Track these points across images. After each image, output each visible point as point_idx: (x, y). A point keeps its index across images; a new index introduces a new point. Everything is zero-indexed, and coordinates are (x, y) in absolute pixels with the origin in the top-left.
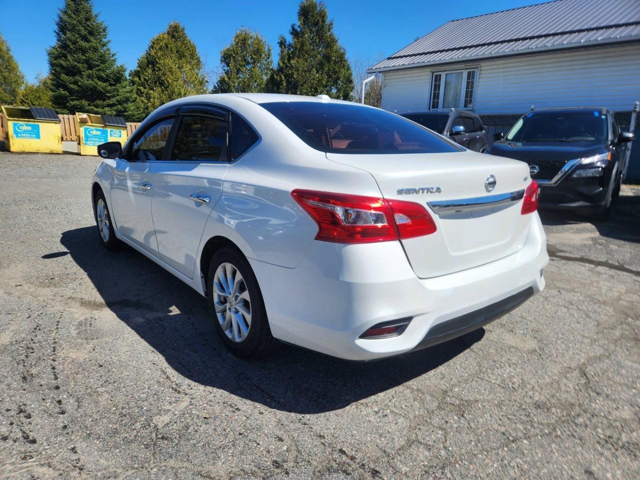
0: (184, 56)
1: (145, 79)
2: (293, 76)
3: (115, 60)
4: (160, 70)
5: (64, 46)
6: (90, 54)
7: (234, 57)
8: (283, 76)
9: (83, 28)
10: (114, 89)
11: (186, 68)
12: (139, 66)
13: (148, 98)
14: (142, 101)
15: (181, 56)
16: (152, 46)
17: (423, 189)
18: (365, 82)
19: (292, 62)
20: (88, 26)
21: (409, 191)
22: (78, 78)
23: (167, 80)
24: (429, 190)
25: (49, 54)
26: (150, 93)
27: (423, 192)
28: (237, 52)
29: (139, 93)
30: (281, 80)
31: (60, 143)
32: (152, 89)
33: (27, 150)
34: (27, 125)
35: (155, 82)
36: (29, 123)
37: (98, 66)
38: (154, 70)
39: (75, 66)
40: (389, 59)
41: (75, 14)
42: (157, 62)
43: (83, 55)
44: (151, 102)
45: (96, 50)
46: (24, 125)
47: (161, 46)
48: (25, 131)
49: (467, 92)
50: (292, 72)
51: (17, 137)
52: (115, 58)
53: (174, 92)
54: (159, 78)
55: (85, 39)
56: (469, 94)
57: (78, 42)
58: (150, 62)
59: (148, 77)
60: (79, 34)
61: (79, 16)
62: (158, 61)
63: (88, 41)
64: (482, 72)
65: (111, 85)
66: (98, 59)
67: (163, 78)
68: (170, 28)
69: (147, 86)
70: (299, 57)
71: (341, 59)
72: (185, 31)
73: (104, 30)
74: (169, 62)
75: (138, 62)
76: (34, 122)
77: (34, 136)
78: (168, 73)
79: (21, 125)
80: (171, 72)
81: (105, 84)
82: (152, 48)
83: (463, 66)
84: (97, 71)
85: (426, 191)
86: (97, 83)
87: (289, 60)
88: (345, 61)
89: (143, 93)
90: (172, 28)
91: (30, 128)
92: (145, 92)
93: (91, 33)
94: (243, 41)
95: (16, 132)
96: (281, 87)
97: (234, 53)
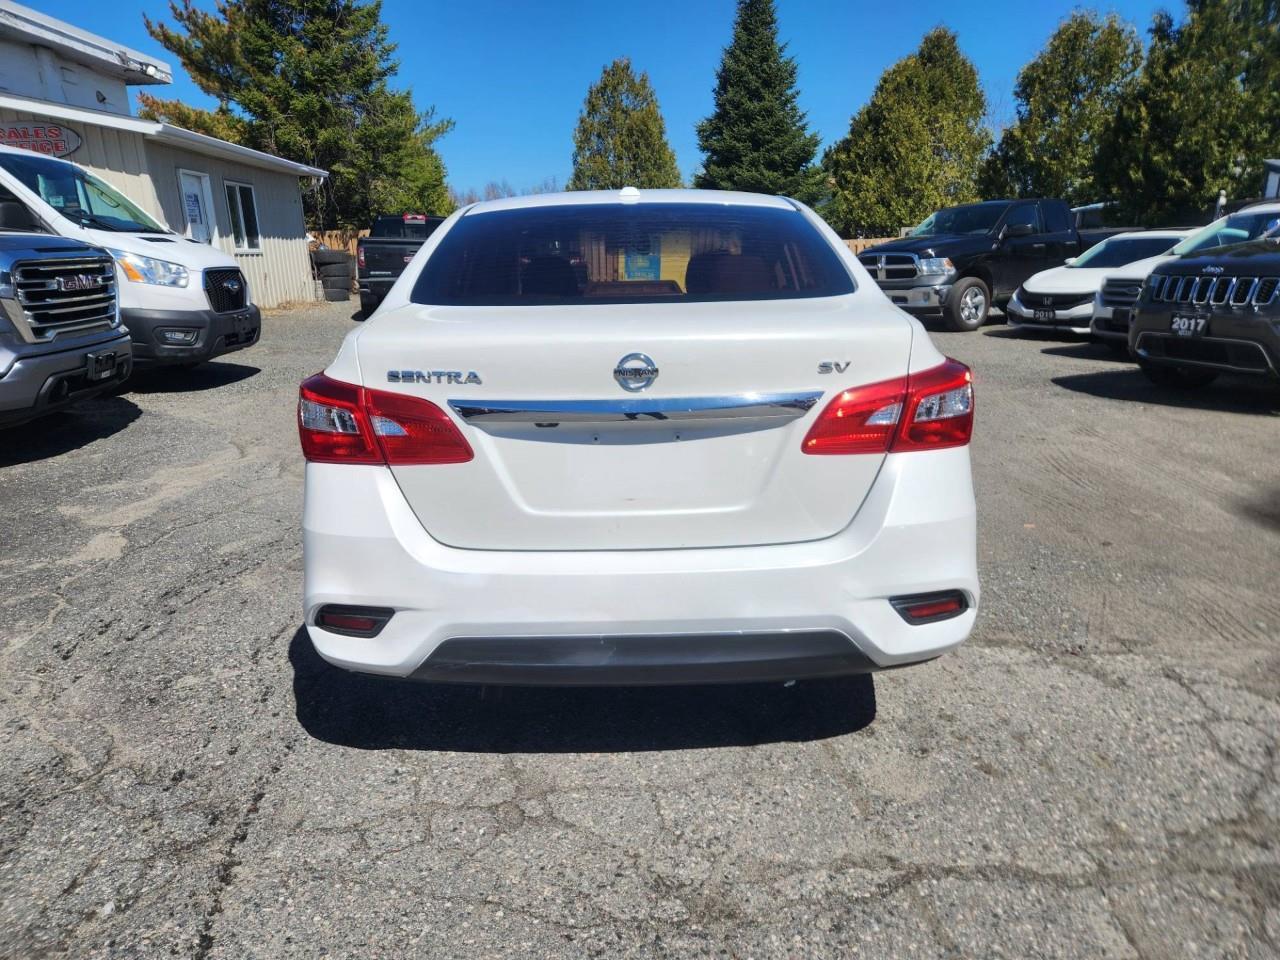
0: (943, 96)
1: (858, 155)
2: (1170, 105)
3: (803, 128)
4: (888, 132)
5: (721, 116)
6: (760, 124)
7: (1042, 83)
8: (1143, 109)
9: (754, 77)
10: (791, 181)
11: (947, 119)
12: (853, 132)
13: (856, 192)
14: (846, 199)
15: (937, 95)
16: (882, 86)
17: (439, 375)
19: (1174, 72)
20: (763, 71)
21: (408, 377)
22: (734, 168)
23: (897, 150)
24: (454, 377)
25: (699, 132)
26: (863, 182)
27: (439, 381)
28: (1053, 68)
29: (843, 182)
30: (1139, 119)
32: (866, 172)
35: (875, 160)
37: (770, 142)
38: (876, 134)
39: (734, 147)
41: (745, 53)
42: (885, 119)
43: (748, 125)
44: (859, 198)
45: (769, 113)
47: (898, 84)
50: (1170, 95)
52: (805, 121)
53: (909, 172)
54: (884, 148)
55: (755, 95)
57: (743, 104)
58: (873, 120)
59: (864, 149)
60: (746, 88)
61: (751, 56)
62: (887, 116)
63: (761, 98)
65: (787, 174)
66: (771, 129)
67: (892, 148)
68: (925, 42)
69: (858, 167)
70: (1197, 56)
72: (956, 42)
73: (792, 74)
74: (909, 113)
75: (851, 122)
78: (903, 137)
80: (909, 133)
81: (775, 174)
82: (881, 91)
84: (768, 151)
85: (444, 379)
86: (762, 174)
87: (1166, 69)
89: (849, 182)
90: (931, 40)
92: (853, 180)
93: (767, 84)
94: (1071, 41)
96: (1136, 135)
97: (1044, 73)
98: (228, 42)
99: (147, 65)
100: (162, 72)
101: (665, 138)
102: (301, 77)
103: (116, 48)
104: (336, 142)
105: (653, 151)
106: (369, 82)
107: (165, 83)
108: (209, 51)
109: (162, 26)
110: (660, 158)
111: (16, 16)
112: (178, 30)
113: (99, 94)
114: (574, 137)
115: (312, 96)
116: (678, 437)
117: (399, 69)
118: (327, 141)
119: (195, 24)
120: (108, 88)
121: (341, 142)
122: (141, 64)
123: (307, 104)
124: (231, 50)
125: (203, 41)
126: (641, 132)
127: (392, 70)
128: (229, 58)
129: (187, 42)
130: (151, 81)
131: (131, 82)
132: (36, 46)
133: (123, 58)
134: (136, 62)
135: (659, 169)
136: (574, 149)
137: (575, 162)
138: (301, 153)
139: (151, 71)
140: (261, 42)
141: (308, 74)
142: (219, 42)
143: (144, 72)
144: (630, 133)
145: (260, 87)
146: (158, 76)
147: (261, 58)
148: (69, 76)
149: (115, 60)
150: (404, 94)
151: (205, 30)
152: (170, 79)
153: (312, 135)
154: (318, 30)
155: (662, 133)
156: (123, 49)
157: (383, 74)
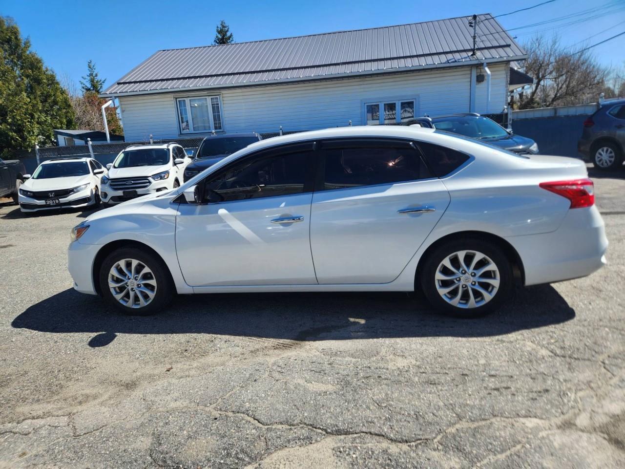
18: (104, 107)
40: (119, 84)
49: (214, 116)
56: (217, 118)
64: (225, 99)
71: (52, 81)
83: (205, 93)
88: (58, 83)
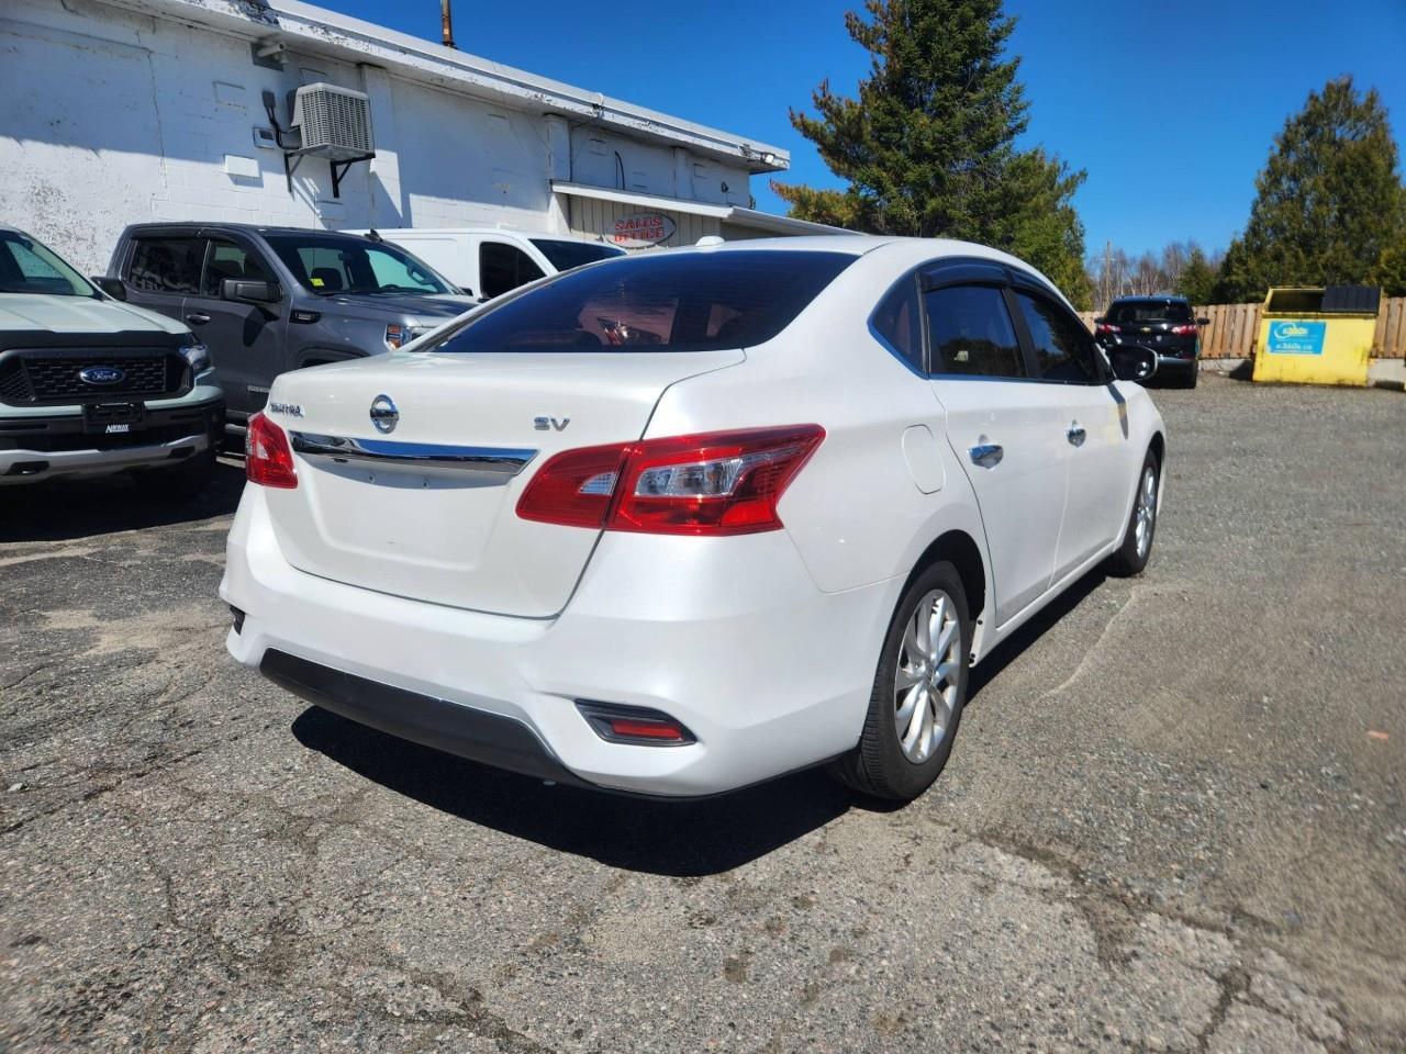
17: (286, 408)
21: (277, 409)
24: (292, 410)
31: (1365, 362)
33: (1287, 377)
34: (1299, 326)
36: (1304, 320)
46: (1294, 326)
48: (1294, 339)
51: (1274, 349)
76: (1317, 317)
77: (1310, 347)
79: (1287, 326)
85: (288, 411)
91: (1304, 331)
95: (1273, 342)
98: (858, 123)
99: (766, 154)
100: (781, 159)
101: (1396, 171)
102: (920, 148)
103: (740, 141)
104: (945, 211)
105: (1374, 189)
106: (994, 144)
107: (782, 169)
108: (840, 133)
109: (802, 116)
110: (1384, 198)
111: (658, 124)
112: (817, 118)
113: (723, 184)
114: (1257, 182)
115: (925, 167)
116: (425, 485)
117: (1029, 127)
118: (934, 211)
119: (830, 110)
120: (732, 179)
121: (948, 211)
122: (762, 154)
123: (920, 175)
124: (860, 130)
125: (836, 126)
126: (1358, 166)
127: (1021, 128)
128: (857, 138)
129: (822, 128)
130: (770, 169)
131: (754, 171)
132: (675, 147)
133: (745, 149)
134: (757, 152)
135: (1381, 213)
136: (1255, 194)
137: (1254, 212)
138: (907, 225)
139: (769, 159)
140: (889, 118)
141: (926, 144)
142: (850, 124)
143: (763, 161)
144: (1341, 169)
145: (881, 163)
146: (776, 163)
147: (886, 135)
148: (700, 171)
149: (738, 152)
150: (1031, 153)
151: (838, 114)
152: (788, 165)
153: (920, 205)
154: (946, 99)
155: (1391, 165)
156: (747, 141)
157: (1011, 133)
